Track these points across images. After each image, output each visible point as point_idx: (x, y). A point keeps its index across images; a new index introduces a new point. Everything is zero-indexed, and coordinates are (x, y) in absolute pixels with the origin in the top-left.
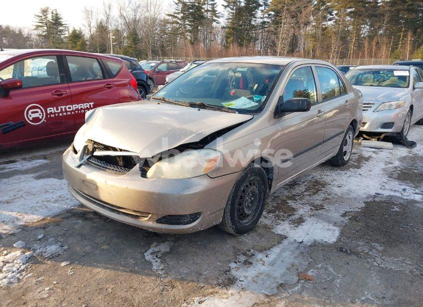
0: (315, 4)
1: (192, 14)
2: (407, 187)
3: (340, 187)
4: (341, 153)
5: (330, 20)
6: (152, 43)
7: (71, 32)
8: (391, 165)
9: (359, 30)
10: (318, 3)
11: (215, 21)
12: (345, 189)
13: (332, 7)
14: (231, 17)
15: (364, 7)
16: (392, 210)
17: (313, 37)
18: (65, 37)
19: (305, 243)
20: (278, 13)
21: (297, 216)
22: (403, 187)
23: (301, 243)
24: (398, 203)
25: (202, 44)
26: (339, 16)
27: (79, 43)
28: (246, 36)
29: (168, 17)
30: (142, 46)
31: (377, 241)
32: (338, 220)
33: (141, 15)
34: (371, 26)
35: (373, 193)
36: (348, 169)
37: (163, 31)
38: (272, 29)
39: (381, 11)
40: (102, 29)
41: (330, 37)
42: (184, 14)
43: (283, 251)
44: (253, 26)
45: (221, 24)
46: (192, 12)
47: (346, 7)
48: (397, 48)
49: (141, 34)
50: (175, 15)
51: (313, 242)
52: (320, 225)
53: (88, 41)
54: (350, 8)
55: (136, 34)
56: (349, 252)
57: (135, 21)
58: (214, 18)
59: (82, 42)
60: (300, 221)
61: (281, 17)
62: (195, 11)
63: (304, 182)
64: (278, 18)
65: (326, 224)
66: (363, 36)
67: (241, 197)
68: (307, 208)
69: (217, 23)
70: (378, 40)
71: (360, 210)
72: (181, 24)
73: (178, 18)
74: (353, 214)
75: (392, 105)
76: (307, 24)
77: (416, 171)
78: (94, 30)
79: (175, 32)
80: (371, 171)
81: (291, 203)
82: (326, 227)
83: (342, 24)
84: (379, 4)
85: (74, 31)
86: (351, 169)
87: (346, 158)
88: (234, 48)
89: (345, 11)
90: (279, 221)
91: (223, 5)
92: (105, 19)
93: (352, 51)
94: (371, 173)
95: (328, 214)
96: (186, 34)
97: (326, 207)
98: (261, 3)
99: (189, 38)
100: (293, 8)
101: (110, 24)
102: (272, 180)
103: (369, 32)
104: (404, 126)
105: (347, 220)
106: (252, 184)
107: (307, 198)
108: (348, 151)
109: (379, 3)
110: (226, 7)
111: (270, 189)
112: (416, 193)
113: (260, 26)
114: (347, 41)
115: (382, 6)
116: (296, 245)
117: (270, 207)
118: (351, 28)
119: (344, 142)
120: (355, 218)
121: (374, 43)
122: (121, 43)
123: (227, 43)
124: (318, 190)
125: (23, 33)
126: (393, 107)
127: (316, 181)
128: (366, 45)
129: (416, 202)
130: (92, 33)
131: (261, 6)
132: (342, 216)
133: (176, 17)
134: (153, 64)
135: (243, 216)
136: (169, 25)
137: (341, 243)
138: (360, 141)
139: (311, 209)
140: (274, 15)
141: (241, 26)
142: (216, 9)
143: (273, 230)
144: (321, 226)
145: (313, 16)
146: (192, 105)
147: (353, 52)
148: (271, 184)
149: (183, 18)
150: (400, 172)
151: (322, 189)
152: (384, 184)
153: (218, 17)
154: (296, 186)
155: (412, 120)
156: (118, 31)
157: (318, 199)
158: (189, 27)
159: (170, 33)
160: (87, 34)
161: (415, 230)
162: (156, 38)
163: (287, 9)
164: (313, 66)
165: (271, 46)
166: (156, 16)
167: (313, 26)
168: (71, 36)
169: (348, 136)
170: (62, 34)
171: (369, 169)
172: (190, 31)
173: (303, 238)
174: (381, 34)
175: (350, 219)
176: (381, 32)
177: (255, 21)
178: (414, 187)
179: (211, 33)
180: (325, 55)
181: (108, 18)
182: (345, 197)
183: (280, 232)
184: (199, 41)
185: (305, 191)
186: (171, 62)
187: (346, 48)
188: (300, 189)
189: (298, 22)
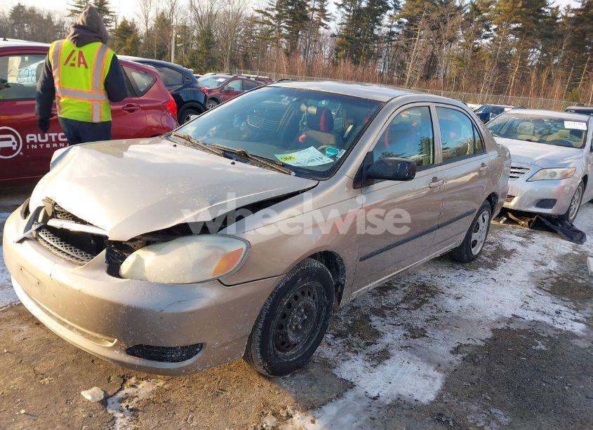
0: (466, 12)
1: (291, 12)
2: (563, 308)
3: (459, 298)
4: (468, 243)
5: (486, 37)
6: (231, 48)
7: (119, 24)
8: (543, 268)
9: (525, 55)
10: (471, 12)
11: (323, 25)
12: (466, 302)
13: (490, 19)
14: (345, 22)
15: (536, 22)
16: (534, 347)
17: (459, 59)
18: (111, 31)
19: (381, 399)
20: (412, 20)
21: (379, 347)
22: (557, 307)
23: (375, 398)
24: (546, 335)
25: (302, 57)
26: (499, 33)
27: (129, 40)
28: (365, 50)
29: (257, 14)
30: (217, 52)
31: (502, 406)
32: (444, 360)
33: (219, 7)
34: (543, 51)
35: (508, 313)
36: (476, 268)
37: (249, 34)
38: (402, 43)
39: (559, 29)
40: (163, 22)
41: (484, 61)
42: (281, 11)
43: (341, 413)
44: (376, 37)
45: (331, 31)
46: (292, 9)
47: (510, 21)
48: (576, 86)
49: (217, 34)
50: (268, 12)
51: (395, 398)
52: (413, 367)
53: (142, 38)
54: (515, 22)
55: (210, 35)
56: (451, 423)
57: (211, 16)
58: (323, 21)
59: (133, 40)
60: (382, 357)
61: (416, 26)
62: (296, 9)
63: (404, 286)
64: (412, 28)
65: (424, 366)
66: (529, 64)
67: (284, 316)
68: (400, 332)
69: (326, 28)
70: (551, 73)
71: (483, 344)
72: (274, 25)
73: (271, 17)
74: (469, 350)
75: (555, 174)
76: (452, 40)
77: (580, 281)
78: (152, 23)
79: (265, 36)
80: (511, 275)
81: (376, 321)
82: (423, 371)
83: (502, 45)
84: (558, 21)
85: (125, 22)
86: (481, 269)
87: (475, 250)
88: (346, 66)
89: (508, 26)
90: (349, 354)
91: (336, 4)
92: (168, 8)
93: (512, 84)
94: (511, 278)
95: (430, 348)
96: (281, 40)
97: (429, 333)
98: (391, 5)
99: (284, 46)
100: (435, 16)
101: (176, 16)
102: (343, 286)
103: (539, 59)
104: (571, 206)
105: (458, 360)
106: (306, 294)
107: (404, 314)
108: (479, 241)
109: (558, 19)
110: (339, 6)
111: (339, 302)
112: (576, 320)
113: (385, 37)
114: (507, 70)
115: (562, 23)
116: (366, 403)
117: (340, 327)
118: (514, 50)
119: (474, 227)
120: (471, 359)
121: (544, 76)
122: (188, 45)
123: (337, 57)
124: (424, 301)
125: (53, 20)
126: (558, 176)
127: (423, 286)
128: (533, 77)
129: (573, 336)
130: (149, 27)
131: (390, 9)
132: (452, 352)
133: (268, 15)
134: (221, 80)
135: (284, 345)
136: (258, 26)
137: (442, 405)
138: (501, 222)
139: (405, 335)
140: (407, 24)
141: (359, 35)
142: (326, 8)
143: (335, 371)
144: (415, 369)
145: (463, 30)
146: (227, 154)
147: (513, 87)
148: (342, 292)
149: (278, 18)
150: (555, 281)
151: (430, 300)
152: (528, 300)
153: (328, 20)
154: (390, 292)
155: (584, 196)
156: (185, 27)
157: (419, 317)
158: (284, 31)
159: (257, 37)
160: (142, 29)
161: (567, 388)
162: (238, 43)
163: (426, 17)
164: (433, 106)
165: (398, 67)
166: (240, 10)
167: (461, 44)
168: (119, 30)
169: (481, 218)
170: (107, 26)
171: (509, 271)
172: (287, 37)
173: (380, 389)
174: (556, 64)
175: (464, 359)
176: (556, 61)
177: (379, 29)
178: (574, 309)
179: (315, 41)
180: (474, 88)
181: (173, 8)
182: (463, 317)
183: (345, 375)
184: (298, 53)
185: (402, 302)
186: (249, 77)
187: (505, 80)
188: (395, 297)
189: (439, 37)
